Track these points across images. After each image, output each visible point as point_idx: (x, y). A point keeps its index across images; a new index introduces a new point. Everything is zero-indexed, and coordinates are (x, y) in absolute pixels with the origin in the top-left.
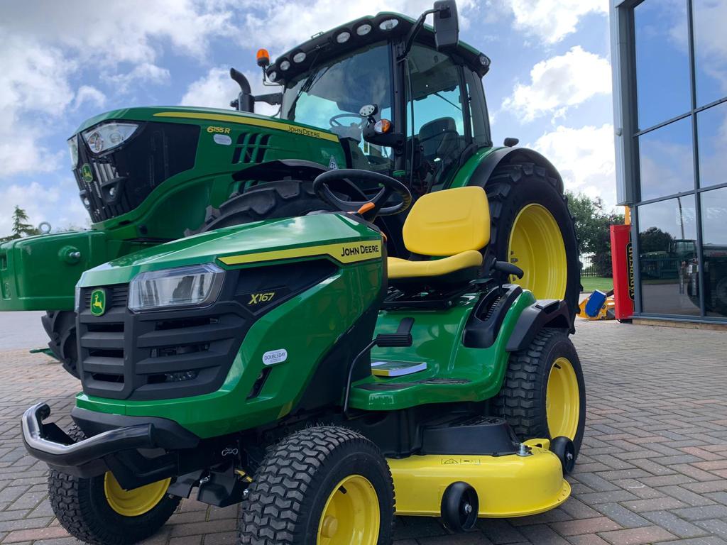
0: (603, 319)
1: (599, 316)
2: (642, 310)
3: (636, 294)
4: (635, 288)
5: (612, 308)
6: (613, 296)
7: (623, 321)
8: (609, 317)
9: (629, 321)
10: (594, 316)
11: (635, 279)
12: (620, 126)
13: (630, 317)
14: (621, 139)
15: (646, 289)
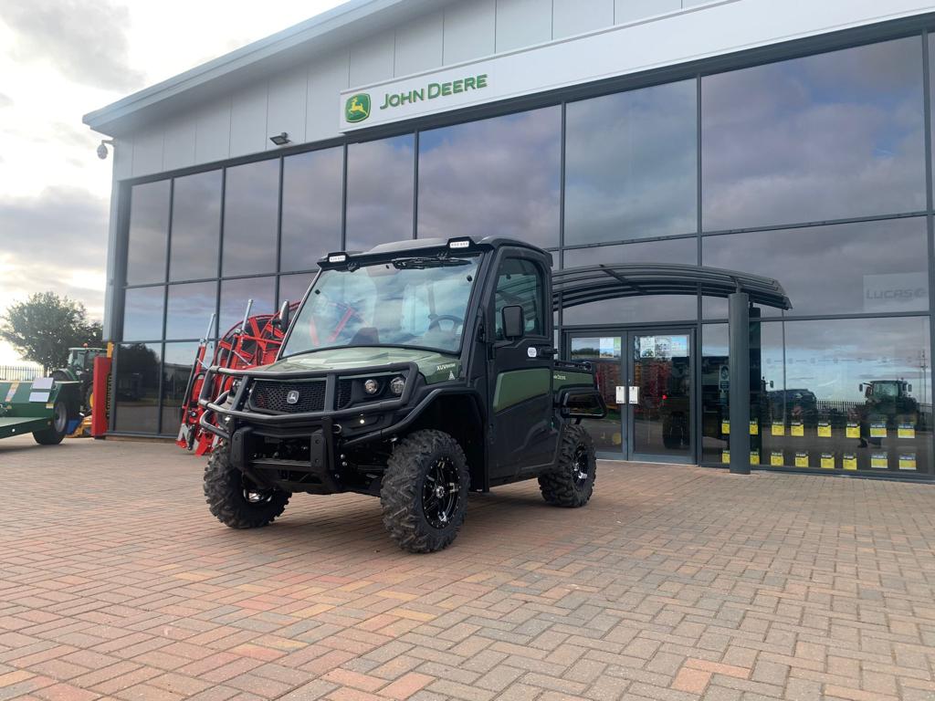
0: (79, 436)
1: (76, 435)
2: (114, 429)
3: (111, 416)
4: (111, 410)
5: (89, 427)
6: (90, 417)
7: (97, 438)
8: (85, 435)
9: (103, 438)
10: (71, 434)
11: (112, 402)
12: (112, 277)
13: (104, 434)
14: (111, 288)
15: (120, 409)
